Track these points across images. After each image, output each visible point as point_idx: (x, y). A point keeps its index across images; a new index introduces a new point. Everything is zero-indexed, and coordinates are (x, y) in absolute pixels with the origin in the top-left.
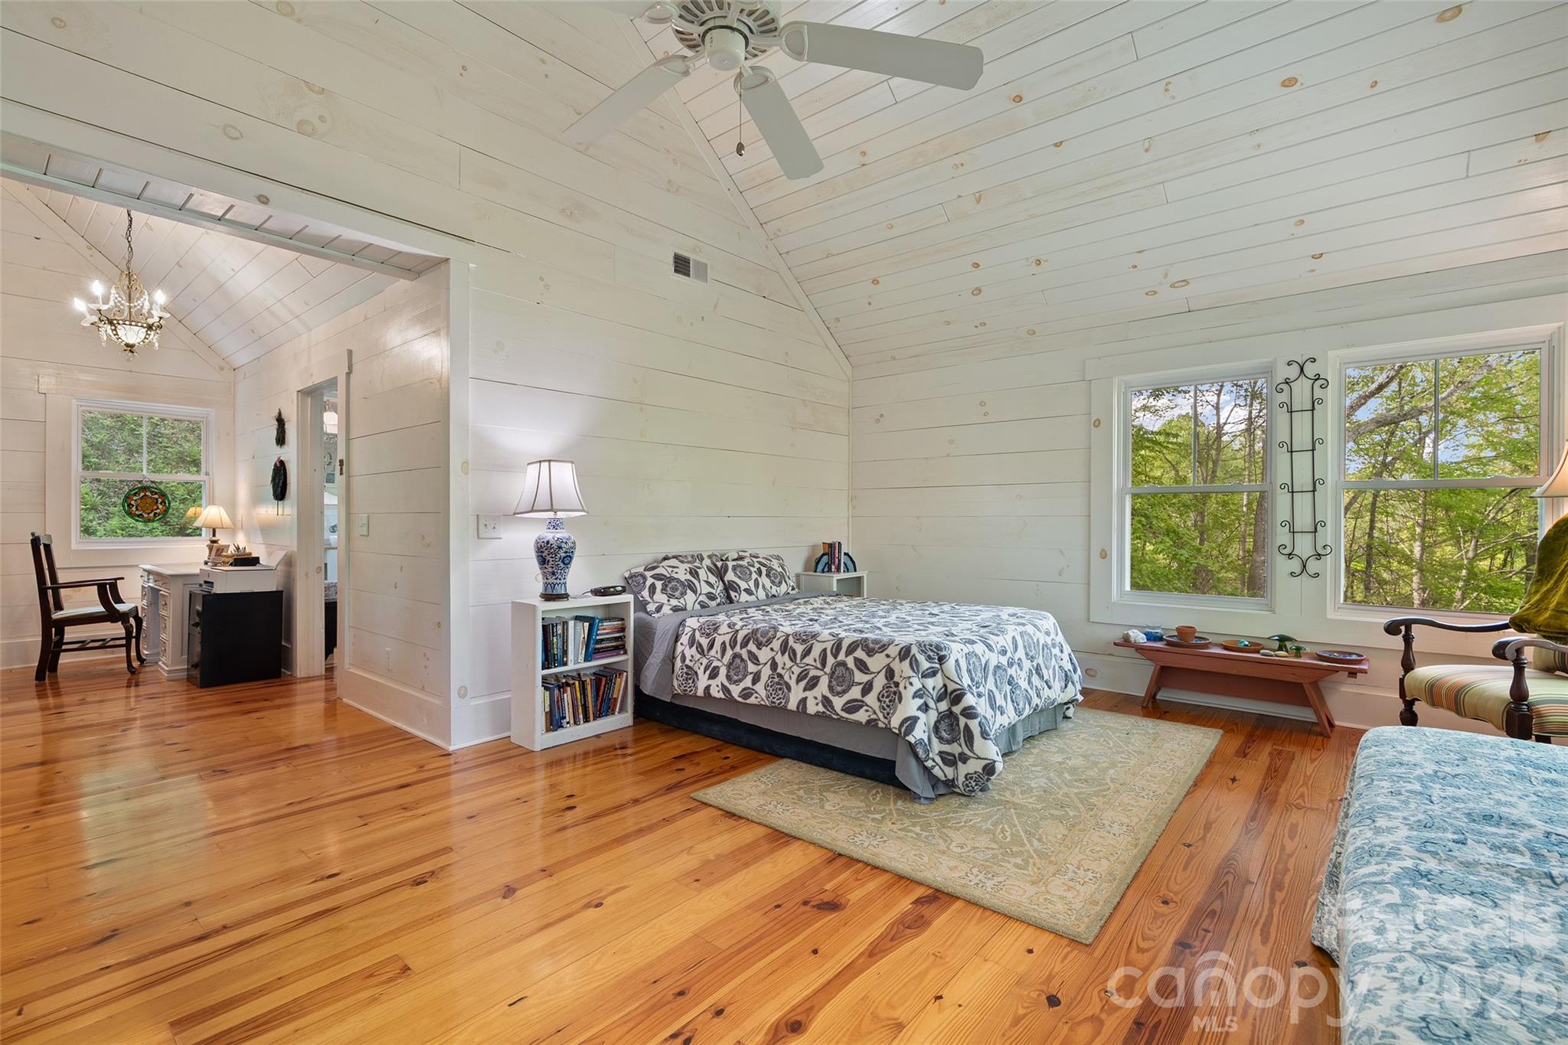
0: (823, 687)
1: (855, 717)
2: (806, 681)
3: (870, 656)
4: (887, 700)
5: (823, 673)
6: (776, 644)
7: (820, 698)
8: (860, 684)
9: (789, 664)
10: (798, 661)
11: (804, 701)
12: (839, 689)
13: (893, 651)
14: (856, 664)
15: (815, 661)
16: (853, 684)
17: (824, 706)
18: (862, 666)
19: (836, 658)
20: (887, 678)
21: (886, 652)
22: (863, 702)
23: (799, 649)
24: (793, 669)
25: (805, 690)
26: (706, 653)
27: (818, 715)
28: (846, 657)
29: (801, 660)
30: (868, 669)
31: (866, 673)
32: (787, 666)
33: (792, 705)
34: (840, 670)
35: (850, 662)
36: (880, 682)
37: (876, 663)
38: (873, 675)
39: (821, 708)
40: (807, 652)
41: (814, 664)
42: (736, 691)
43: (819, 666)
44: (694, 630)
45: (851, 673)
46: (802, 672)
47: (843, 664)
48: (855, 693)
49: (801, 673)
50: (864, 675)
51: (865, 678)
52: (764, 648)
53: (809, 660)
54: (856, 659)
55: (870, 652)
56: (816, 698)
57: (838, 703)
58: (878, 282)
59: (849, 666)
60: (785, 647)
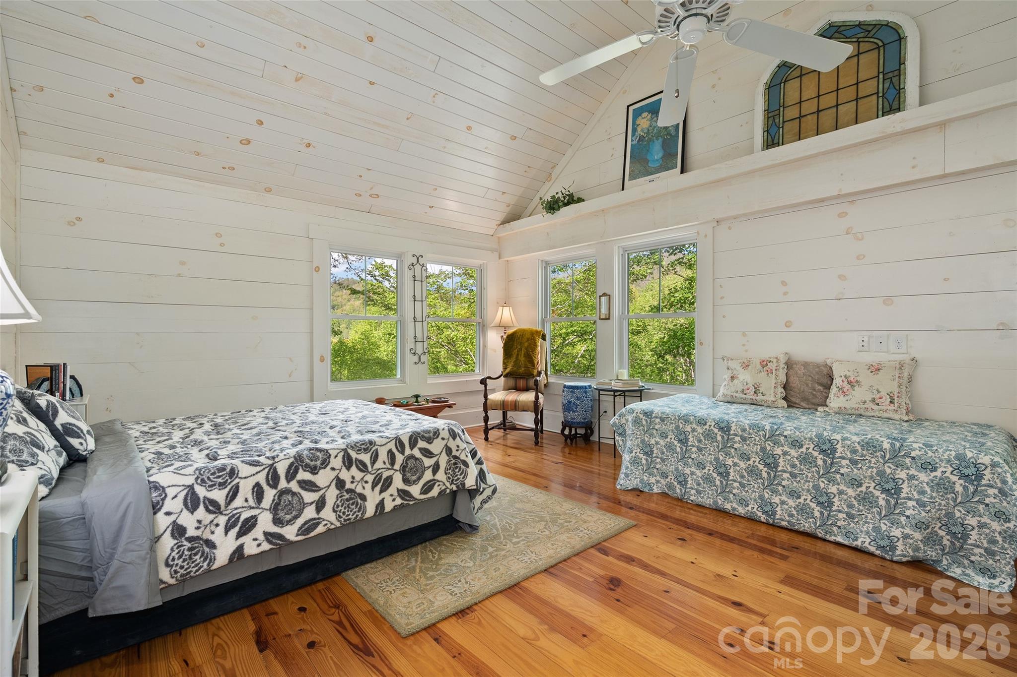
0: (398, 482)
1: (430, 495)
2: (381, 484)
3: (430, 443)
4: (450, 471)
5: (393, 471)
6: (336, 462)
7: (396, 494)
8: (429, 467)
9: (359, 475)
10: (370, 469)
11: (381, 504)
12: (414, 478)
13: (445, 434)
14: (421, 453)
15: (384, 463)
16: (424, 469)
17: (403, 499)
18: (427, 453)
19: (403, 454)
20: (448, 455)
21: (440, 437)
22: (434, 480)
23: (366, 458)
24: (365, 479)
25: (381, 492)
26: (223, 508)
27: (395, 508)
28: (412, 450)
29: (372, 467)
30: (433, 454)
31: (432, 457)
32: (358, 478)
33: (370, 511)
34: (411, 463)
35: (416, 453)
36: (443, 460)
37: (436, 447)
38: (438, 457)
39: (399, 501)
40: (375, 458)
41: (385, 466)
42: (290, 532)
43: (389, 467)
44: (191, 487)
45: (421, 461)
46: (375, 478)
47: (412, 457)
48: (428, 475)
49: (374, 480)
50: (431, 459)
51: (432, 461)
52: (321, 471)
53: (379, 464)
54: (420, 449)
55: (429, 441)
56: (392, 495)
57: (415, 490)
58: (142, 82)
59: (417, 456)
60: (348, 462)
